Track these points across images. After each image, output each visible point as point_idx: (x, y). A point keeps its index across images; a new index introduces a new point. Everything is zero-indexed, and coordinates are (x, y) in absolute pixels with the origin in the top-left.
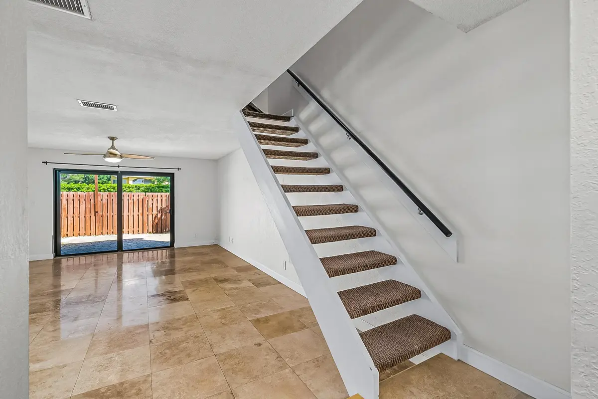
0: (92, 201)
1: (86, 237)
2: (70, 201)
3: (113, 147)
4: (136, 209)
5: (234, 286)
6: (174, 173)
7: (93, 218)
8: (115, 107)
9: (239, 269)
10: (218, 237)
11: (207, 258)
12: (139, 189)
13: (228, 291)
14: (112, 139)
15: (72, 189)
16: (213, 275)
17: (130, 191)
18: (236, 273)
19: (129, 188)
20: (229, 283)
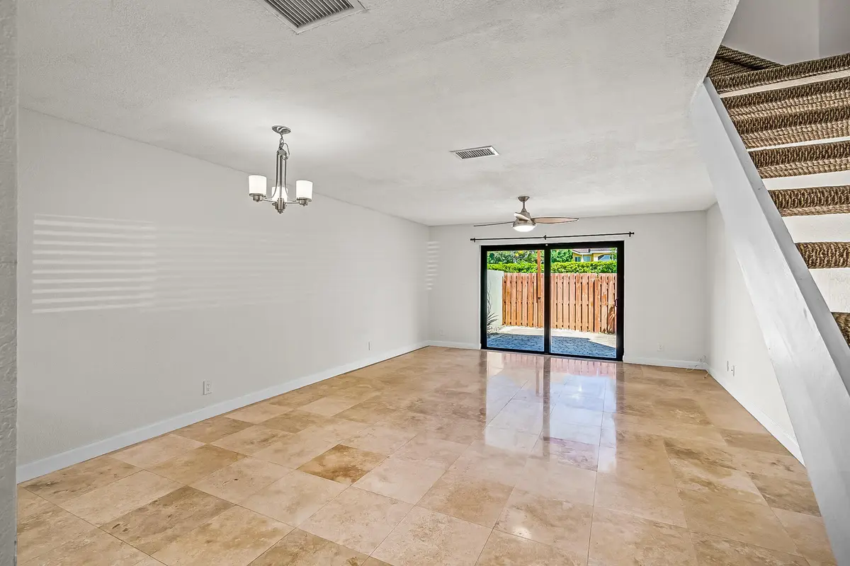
0: (535, 284)
1: (528, 328)
2: (514, 284)
3: (524, 212)
4: (585, 296)
5: (704, 475)
6: (623, 242)
7: (536, 304)
8: (491, 149)
9: (734, 439)
10: (707, 359)
11: (672, 394)
12: (595, 268)
13: (685, 482)
14: (523, 199)
15: (523, 269)
16: (668, 434)
17: (584, 272)
18: (722, 443)
19: (583, 266)
20: (696, 465)
